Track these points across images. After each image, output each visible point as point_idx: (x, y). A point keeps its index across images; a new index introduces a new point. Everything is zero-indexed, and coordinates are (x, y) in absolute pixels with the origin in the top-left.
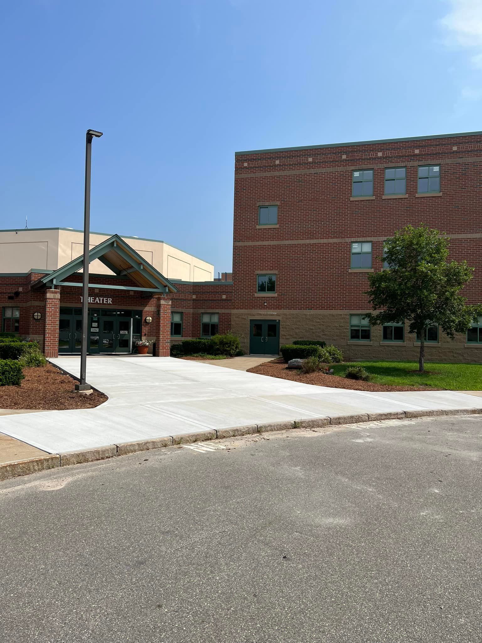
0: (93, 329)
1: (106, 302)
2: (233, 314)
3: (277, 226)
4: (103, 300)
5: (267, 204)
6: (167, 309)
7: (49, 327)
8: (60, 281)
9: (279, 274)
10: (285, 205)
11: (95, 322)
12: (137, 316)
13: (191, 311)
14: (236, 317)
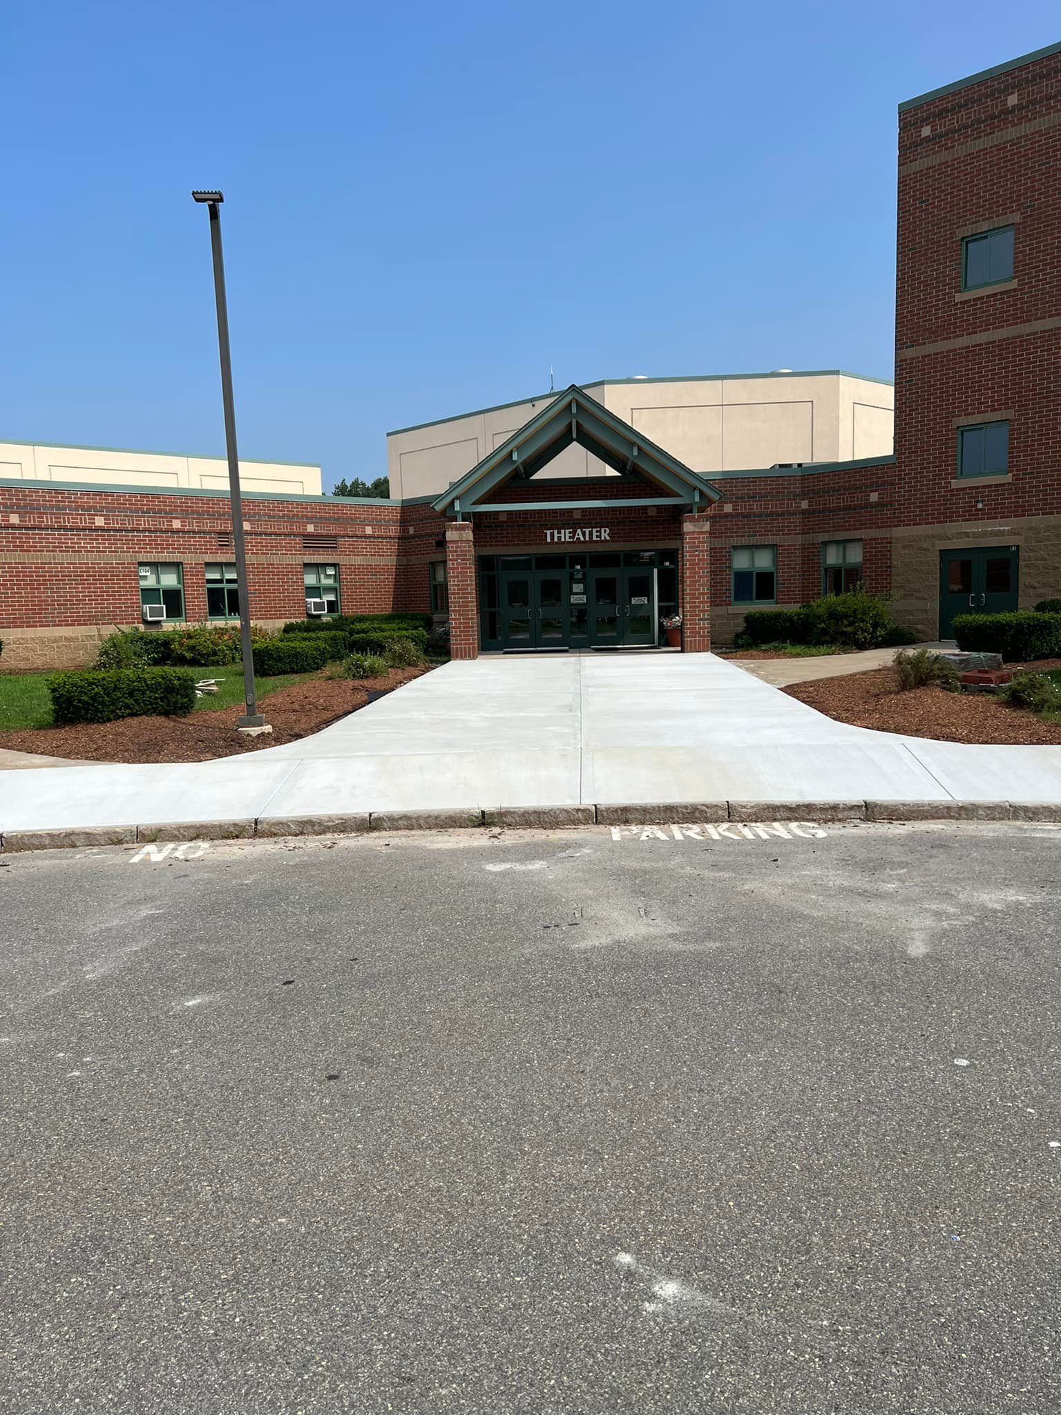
0: (575, 596)
1: (597, 537)
2: (897, 539)
3: (1014, 284)
4: (591, 534)
5: (984, 226)
6: (699, 542)
7: (455, 598)
8: (474, 504)
9: (1016, 420)
10: (1034, 220)
11: (578, 581)
12: (667, 564)
13: (799, 540)
14: (904, 547)
